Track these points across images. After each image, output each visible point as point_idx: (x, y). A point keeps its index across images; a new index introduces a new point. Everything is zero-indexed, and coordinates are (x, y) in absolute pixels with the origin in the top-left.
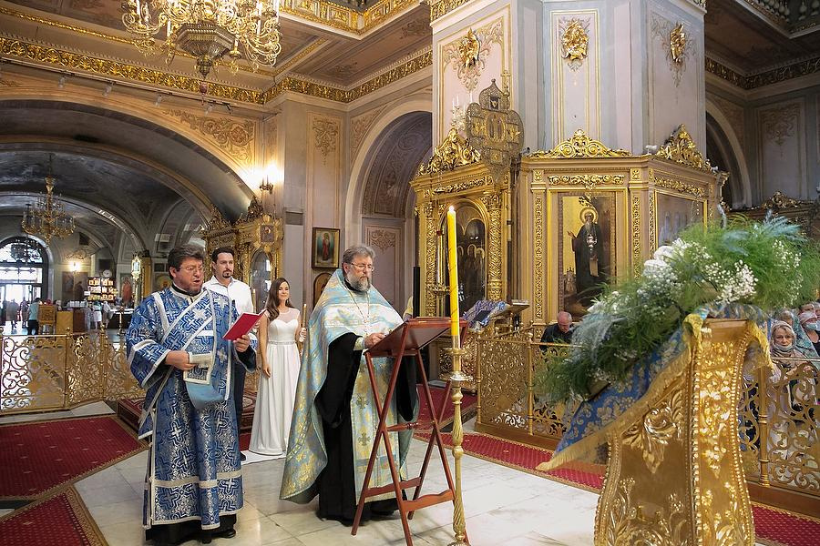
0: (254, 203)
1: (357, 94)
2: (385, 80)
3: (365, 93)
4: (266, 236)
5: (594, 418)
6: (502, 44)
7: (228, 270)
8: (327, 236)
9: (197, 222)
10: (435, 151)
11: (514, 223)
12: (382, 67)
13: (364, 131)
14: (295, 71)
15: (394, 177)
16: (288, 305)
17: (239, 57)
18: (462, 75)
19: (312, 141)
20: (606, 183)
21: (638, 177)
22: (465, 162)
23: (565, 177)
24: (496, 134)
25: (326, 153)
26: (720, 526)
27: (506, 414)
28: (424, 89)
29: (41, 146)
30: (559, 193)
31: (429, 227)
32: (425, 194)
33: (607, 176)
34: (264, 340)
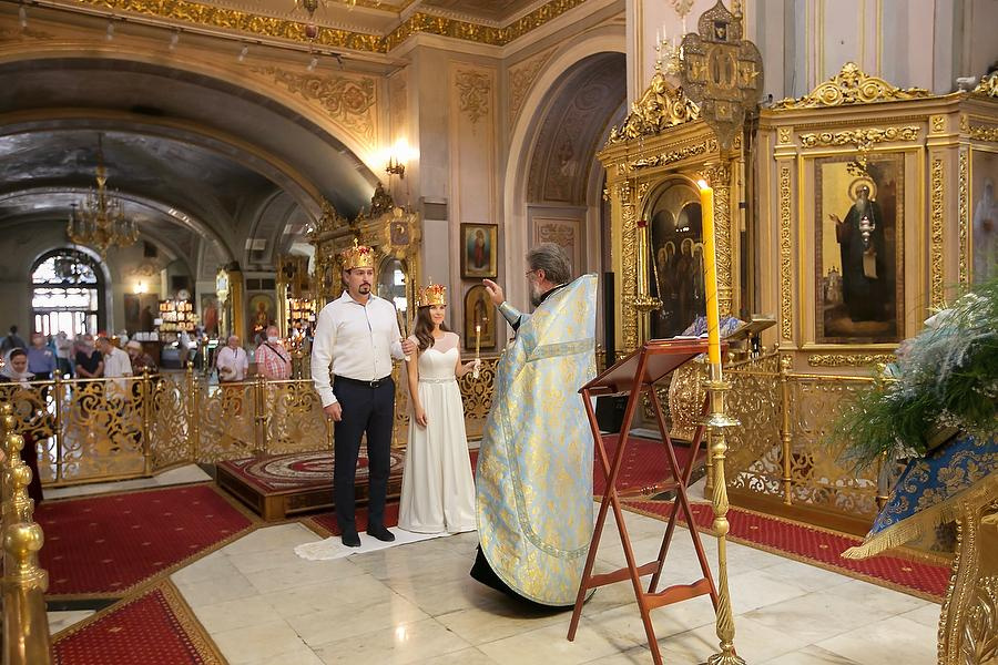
0: (380, 193)
1: (515, 32)
3: (527, 29)
4: (398, 238)
5: (933, 483)
7: (366, 283)
8: (480, 234)
9: (301, 222)
10: (633, 108)
11: (750, 206)
13: (528, 85)
15: (570, 148)
16: (443, 328)
19: (456, 102)
20: (891, 140)
21: (942, 128)
22: (676, 122)
23: (825, 135)
24: (723, 77)
25: (475, 118)
27: (749, 476)
28: (614, 18)
29: (86, 123)
30: (817, 158)
31: (626, 218)
32: (619, 170)
33: (892, 130)
34: (413, 378)
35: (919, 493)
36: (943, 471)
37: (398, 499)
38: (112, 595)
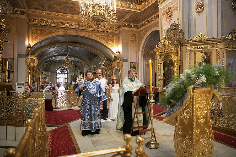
0: (115, 57)
1: (141, 26)
2: (148, 22)
3: (143, 26)
4: (118, 65)
5: (173, 111)
6: (178, 10)
7: (100, 75)
8: (134, 65)
10: (160, 41)
11: (181, 60)
12: (147, 18)
13: (143, 36)
14: (124, 21)
15: (152, 48)
16: (116, 83)
17: (107, 21)
18: (167, 20)
19: (129, 40)
20: (209, 48)
21: (219, 46)
22: (168, 44)
23: (196, 47)
24: (175, 36)
25: (133, 42)
28: (157, 24)
29: (65, 45)
30: (195, 51)
31: (159, 61)
32: (158, 53)
33: (209, 46)
34: (110, 92)
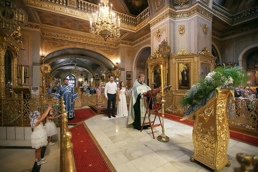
0: (115, 67)
1: (135, 44)
2: (141, 41)
3: (137, 43)
4: (117, 73)
5: (193, 110)
6: (166, 31)
7: (112, 80)
8: (129, 73)
9: (103, 71)
10: (152, 55)
11: (169, 69)
12: (140, 38)
13: (136, 52)
14: (122, 39)
15: (143, 61)
16: (123, 87)
17: (112, 37)
18: (157, 39)
19: (126, 53)
21: (196, 59)
22: (158, 57)
23: (180, 59)
24: (165, 51)
25: (129, 56)
26: (222, 134)
27: (168, 109)
28: (149, 42)
29: (74, 57)
30: (178, 63)
31: (151, 71)
32: (149, 64)
33: (189, 59)
34: (119, 94)
35: (190, 111)
36: (194, 108)
37: (116, 111)
38: (76, 124)
